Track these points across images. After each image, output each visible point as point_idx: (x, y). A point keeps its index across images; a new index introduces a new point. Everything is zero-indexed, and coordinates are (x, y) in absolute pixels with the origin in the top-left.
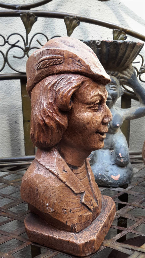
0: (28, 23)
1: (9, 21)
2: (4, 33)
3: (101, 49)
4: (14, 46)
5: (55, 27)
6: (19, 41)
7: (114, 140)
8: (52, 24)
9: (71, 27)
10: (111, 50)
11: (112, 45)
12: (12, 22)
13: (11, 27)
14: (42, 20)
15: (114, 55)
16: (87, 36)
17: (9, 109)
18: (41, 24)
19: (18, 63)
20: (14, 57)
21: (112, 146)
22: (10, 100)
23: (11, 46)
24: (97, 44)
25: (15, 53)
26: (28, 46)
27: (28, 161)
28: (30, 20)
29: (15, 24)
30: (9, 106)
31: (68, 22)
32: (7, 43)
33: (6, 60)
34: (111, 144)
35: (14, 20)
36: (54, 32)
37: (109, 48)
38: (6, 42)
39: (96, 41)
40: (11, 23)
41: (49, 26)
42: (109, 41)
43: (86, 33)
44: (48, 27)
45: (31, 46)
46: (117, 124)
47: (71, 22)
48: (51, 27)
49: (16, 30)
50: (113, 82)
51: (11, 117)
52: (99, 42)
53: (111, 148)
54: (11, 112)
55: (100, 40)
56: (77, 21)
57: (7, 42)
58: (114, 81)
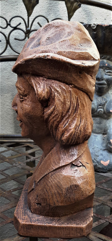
0: (29, 5)
1: (15, 4)
2: (10, 15)
3: (96, 33)
4: (15, 28)
5: (59, 8)
6: (20, 24)
7: (107, 125)
8: (55, 6)
9: (72, 10)
10: (107, 34)
11: (107, 30)
12: (17, 4)
13: (17, 9)
14: (47, 2)
15: (110, 40)
16: (91, 18)
17: (13, 89)
18: (45, 6)
19: (22, 44)
20: (16, 39)
21: (105, 131)
22: (14, 80)
23: (13, 28)
24: (93, 28)
25: (19, 35)
26: (29, 28)
28: (31, 3)
29: (20, 6)
30: (13, 86)
31: (69, 5)
33: (8, 42)
34: (104, 129)
35: (19, 2)
36: (58, 14)
37: (105, 32)
38: (8, 24)
39: (92, 25)
40: (17, 5)
41: (53, 8)
42: (105, 25)
44: (52, 8)
45: (32, 29)
46: (110, 110)
47: (72, 4)
48: (55, 9)
49: (21, 12)
50: (109, 67)
51: (14, 96)
52: (94, 26)
53: (104, 133)
54: (15, 91)
55: (96, 24)
56: (78, 4)
57: (10, 25)
58: (110, 65)
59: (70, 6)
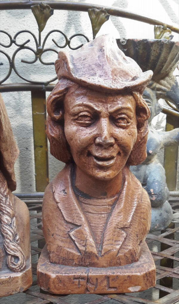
0: (41, 17)
1: (20, 15)
2: (14, 31)
3: (127, 50)
4: (22, 47)
5: (81, 22)
6: (29, 41)
7: (147, 172)
8: (76, 20)
9: (98, 23)
10: (141, 51)
11: (141, 45)
12: (24, 16)
13: (23, 22)
14: (64, 13)
15: (145, 59)
16: (124, 36)
17: (18, 131)
18: (62, 19)
19: (31, 70)
20: (23, 61)
21: (145, 180)
22: (20, 119)
23: (18, 47)
24: (122, 44)
25: (27, 58)
26: (41, 47)
27: (38, 199)
28: (43, 13)
29: (28, 19)
30: (18, 127)
31: (94, 16)
32: (13, 44)
33: (12, 65)
34: (144, 178)
35: (26, 13)
36: (79, 30)
37: (137, 49)
38: (13, 42)
39: (121, 40)
40: (23, 18)
41: (73, 21)
42: (137, 40)
43: (121, 31)
44: (71, 22)
45: (45, 48)
46: (150, 151)
47: (98, 16)
48: (75, 23)
49: (29, 27)
50: (146, 94)
51: (20, 142)
53: (144, 183)
54: (21, 134)
56: (106, 15)
58: (146, 93)
59: (96, 19)
